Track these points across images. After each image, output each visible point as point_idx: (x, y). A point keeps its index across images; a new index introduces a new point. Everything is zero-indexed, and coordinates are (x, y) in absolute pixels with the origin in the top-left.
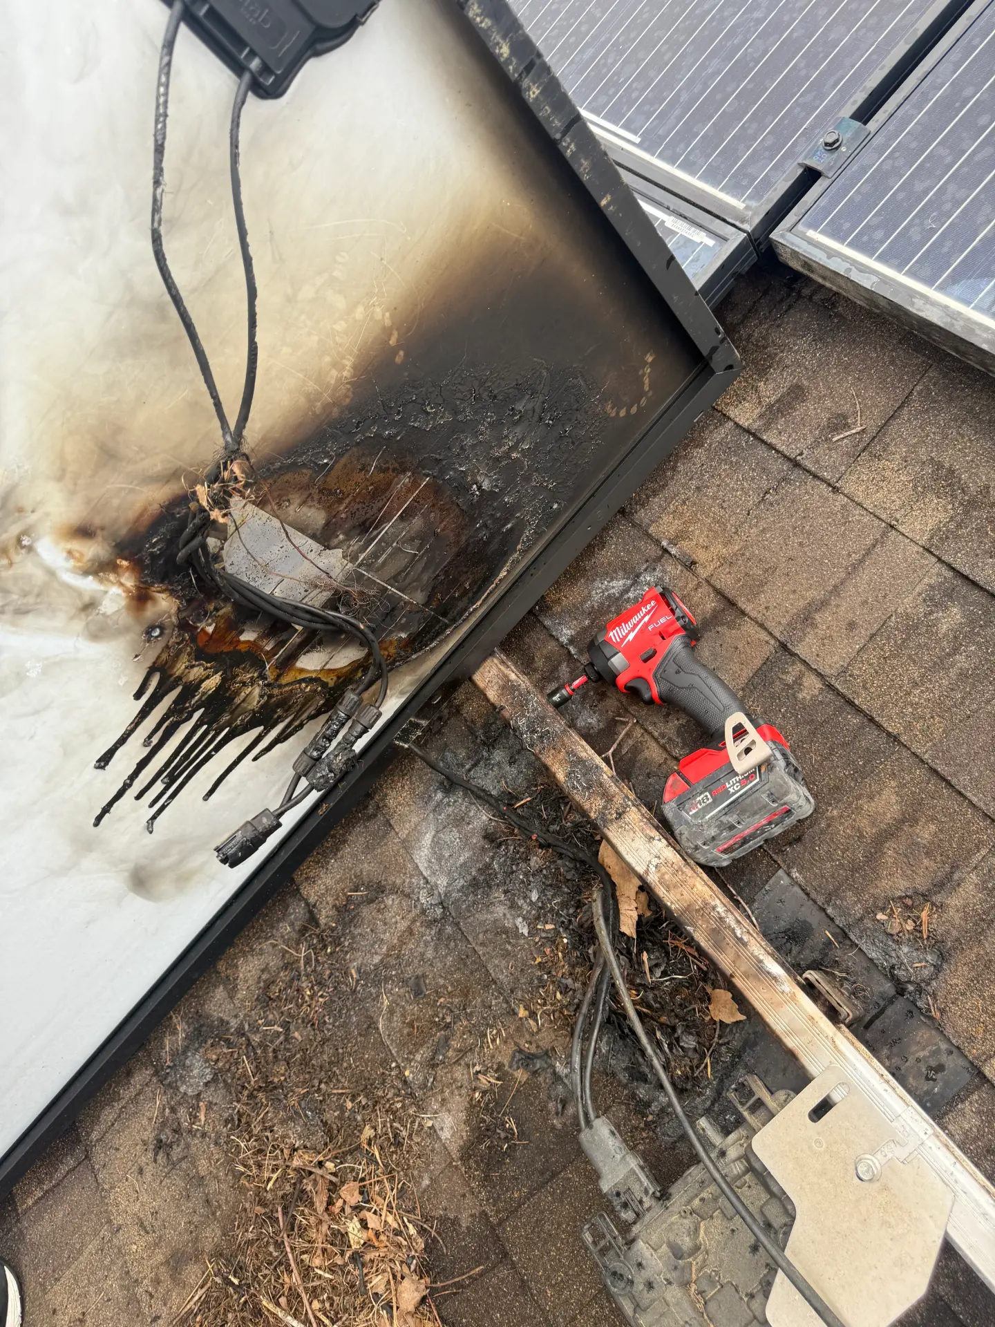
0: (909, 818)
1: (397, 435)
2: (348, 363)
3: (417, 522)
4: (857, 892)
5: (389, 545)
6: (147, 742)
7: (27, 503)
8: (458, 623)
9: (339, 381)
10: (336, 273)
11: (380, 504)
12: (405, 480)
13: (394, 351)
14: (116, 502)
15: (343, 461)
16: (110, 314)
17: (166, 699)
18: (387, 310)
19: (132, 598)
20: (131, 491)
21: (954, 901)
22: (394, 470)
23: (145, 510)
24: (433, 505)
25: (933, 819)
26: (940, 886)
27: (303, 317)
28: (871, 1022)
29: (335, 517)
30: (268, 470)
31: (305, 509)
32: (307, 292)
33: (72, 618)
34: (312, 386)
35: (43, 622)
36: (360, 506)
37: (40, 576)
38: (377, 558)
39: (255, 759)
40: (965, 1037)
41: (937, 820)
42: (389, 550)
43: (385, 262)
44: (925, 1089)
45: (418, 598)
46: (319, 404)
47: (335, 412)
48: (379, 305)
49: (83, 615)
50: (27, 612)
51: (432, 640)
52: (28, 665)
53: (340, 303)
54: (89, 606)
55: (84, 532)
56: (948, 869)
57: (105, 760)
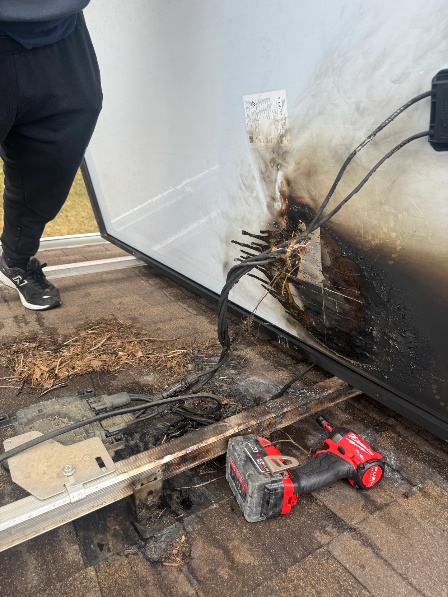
0: (234, 566)
1: (367, 278)
2: (377, 241)
3: (347, 306)
4: (199, 531)
5: (334, 298)
6: (253, 243)
7: (287, 160)
8: (328, 348)
9: (369, 242)
10: (399, 215)
11: (344, 286)
12: (357, 292)
13: (392, 259)
14: (299, 187)
15: (348, 260)
16: (341, 145)
17: (264, 242)
18: (402, 246)
19: (281, 211)
20: (304, 189)
21: (181, 577)
22: (357, 285)
23: (301, 198)
24: (356, 311)
25: (231, 577)
26: (192, 571)
27: (379, 213)
28: (134, 526)
29: (332, 269)
30: (331, 233)
31: (328, 255)
32: (387, 208)
33: (269, 196)
34: (362, 231)
35: (265, 187)
36: (340, 277)
37: (273, 178)
38: (329, 296)
39: (262, 285)
40: (111, 563)
41: (230, 580)
42: (334, 300)
43: (415, 233)
44: (95, 542)
45: (327, 323)
46: (358, 238)
47: (360, 247)
48: (401, 242)
49: (271, 199)
50: (265, 181)
51: (318, 338)
52: (255, 191)
53: (392, 224)
54: (274, 199)
55: (288, 182)
56: (200, 579)
57: (245, 233)
